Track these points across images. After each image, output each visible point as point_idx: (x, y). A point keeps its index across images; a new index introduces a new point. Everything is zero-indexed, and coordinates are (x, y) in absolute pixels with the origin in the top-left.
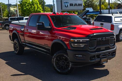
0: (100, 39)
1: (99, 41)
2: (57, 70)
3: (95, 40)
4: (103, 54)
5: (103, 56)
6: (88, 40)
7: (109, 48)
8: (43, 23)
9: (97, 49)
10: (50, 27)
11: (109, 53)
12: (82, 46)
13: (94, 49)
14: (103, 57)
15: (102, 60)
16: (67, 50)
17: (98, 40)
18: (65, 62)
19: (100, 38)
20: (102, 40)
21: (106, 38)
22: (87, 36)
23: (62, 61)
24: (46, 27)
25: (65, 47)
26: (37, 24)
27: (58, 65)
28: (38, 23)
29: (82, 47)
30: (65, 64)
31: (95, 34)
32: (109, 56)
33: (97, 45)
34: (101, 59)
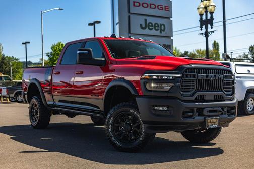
0: (202, 76)
1: (201, 80)
2: (116, 142)
3: (194, 76)
4: (211, 109)
5: (210, 111)
6: (179, 75)
7: (222, 97)
8: (89, 51)
9: (198, 96)
10: (103, 59)
11: (223, 109)
12: (167, 87)
13: (192, 95)
14: (209, 114)
15: (208, 121)
16: (136, 98)
17: (199, 78)
18: (131, 127)
19: (204, 74)
20: (208, 80)
21: (215, 76)
22: (177, 69)
23: (126, 124)
24: (96, 59)
25: (133, 92)
26: (78, 52)
27: (117, 133)
28: (79, 50)
29: (167, 90)
30: (131, 130)
31: (193, 66)
32: (222, 114)
33: (198, 89)
34: (205, 118)
